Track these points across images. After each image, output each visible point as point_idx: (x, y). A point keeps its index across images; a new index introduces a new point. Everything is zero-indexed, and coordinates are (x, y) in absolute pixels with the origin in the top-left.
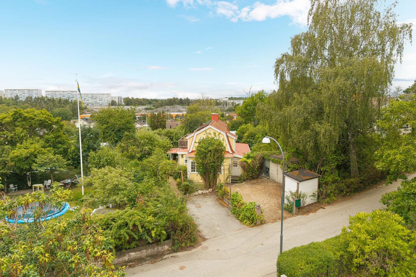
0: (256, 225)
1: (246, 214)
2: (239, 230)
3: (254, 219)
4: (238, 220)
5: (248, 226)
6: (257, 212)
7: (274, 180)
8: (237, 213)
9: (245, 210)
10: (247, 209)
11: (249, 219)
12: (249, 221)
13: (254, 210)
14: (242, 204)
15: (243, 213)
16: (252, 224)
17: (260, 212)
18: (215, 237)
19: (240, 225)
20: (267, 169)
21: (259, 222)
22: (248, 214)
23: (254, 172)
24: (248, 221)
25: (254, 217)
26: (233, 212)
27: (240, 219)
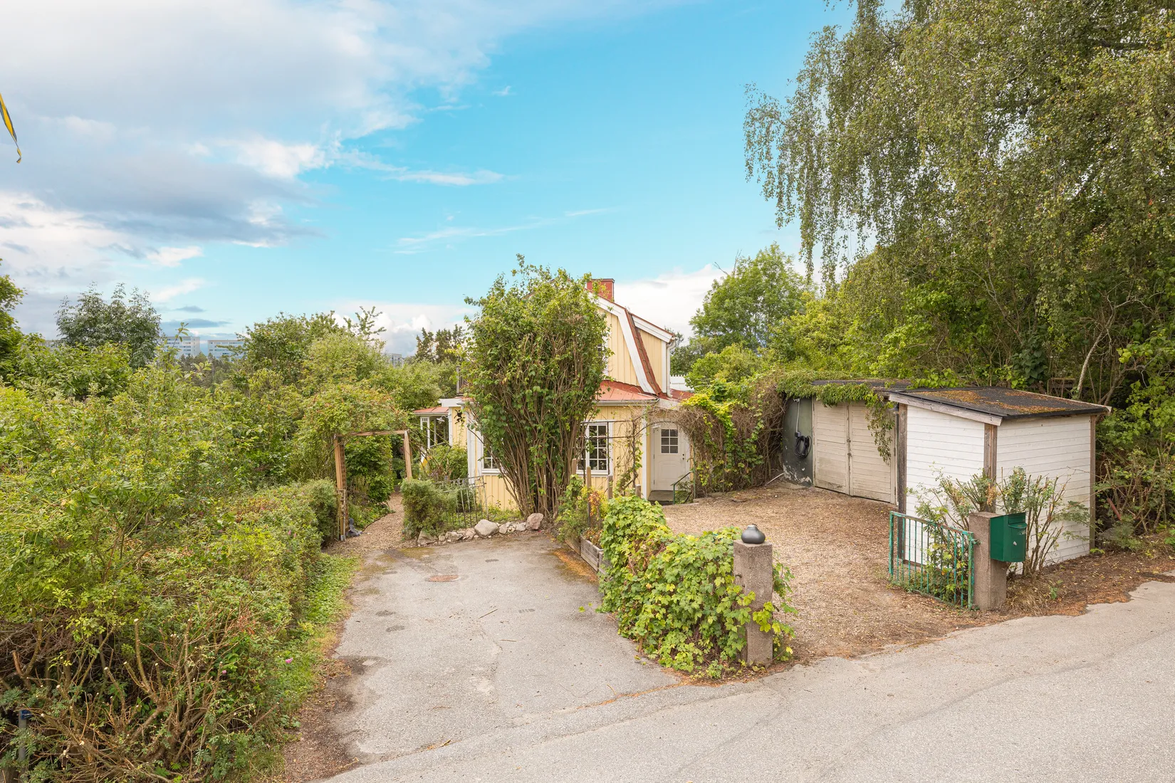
0: (738, 667)
1: (675, 598)
2: (623, 702)
3: (728, 626)
4: (632, 637)
5: (686, 673)
6: (748, 577)
7: (835, 488)
8: (628, 600)
9: (670, 574)
10: (687, 566)
11: (694, 627)
12: (697, 646)
13: (725, 567)
14: (659, 546)
15: (662, 593)
16: (715, 663)
17: (766, 577)
18: (428, 746)
19: (637, 668)
20: (802, 444)
21: (759, 651)
22: (688, 600)
23: (744, 455)
24: (687, 642)
25: (729, 615)
26: (609, 596)
27: (638, 630)
